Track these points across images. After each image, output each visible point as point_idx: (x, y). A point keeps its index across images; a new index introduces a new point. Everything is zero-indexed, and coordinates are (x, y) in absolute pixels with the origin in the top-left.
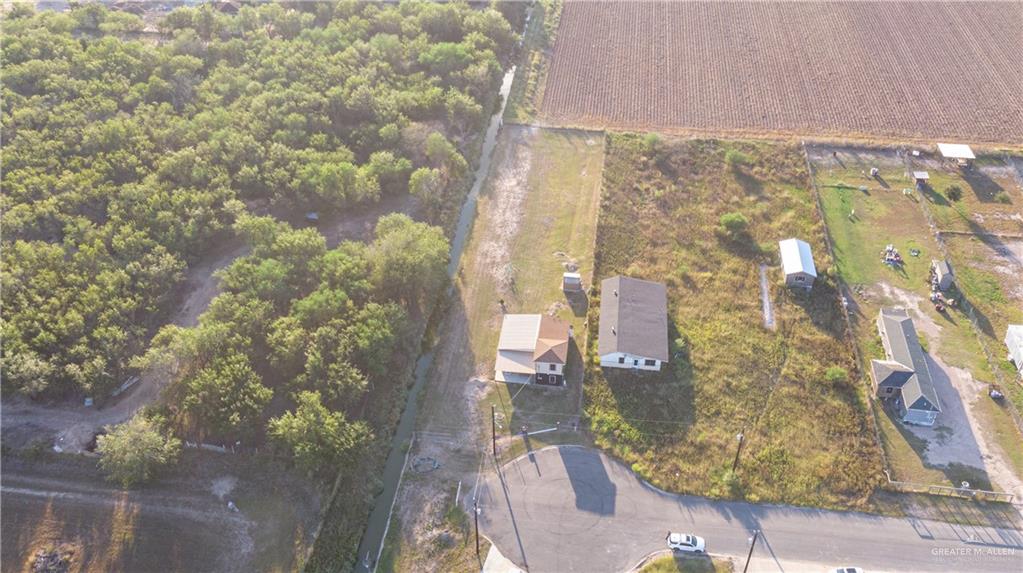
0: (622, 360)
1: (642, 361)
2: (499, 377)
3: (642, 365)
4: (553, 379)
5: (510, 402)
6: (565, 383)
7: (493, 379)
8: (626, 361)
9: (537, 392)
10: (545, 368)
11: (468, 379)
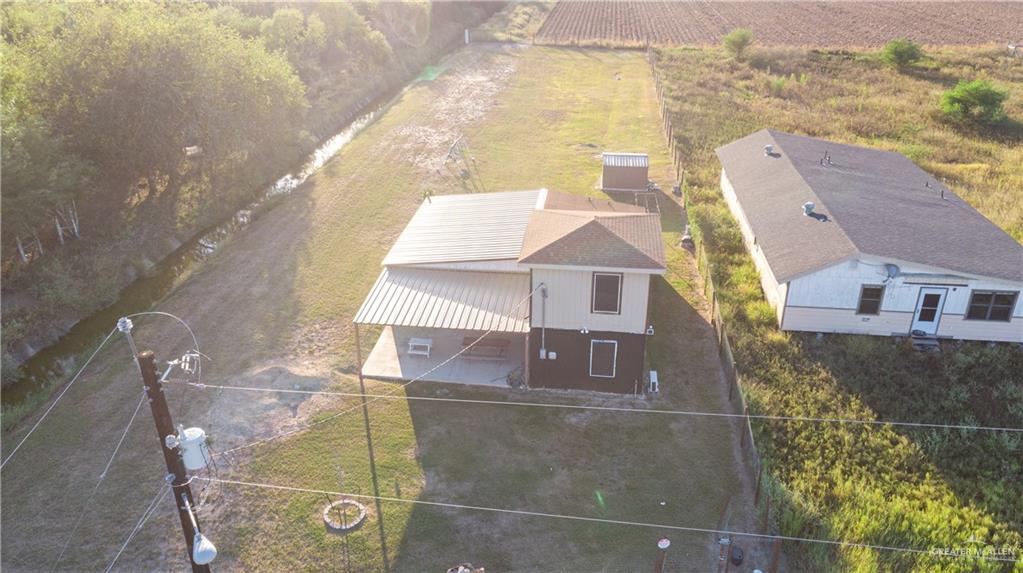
0: (871, 300)
1: (956, 301)
2: (383, 361)
3: (953, 323)
4: (603, 352)
5: (410, 454)
6: (654, 376)
7: (354, 369)
8: (886, 303)
9: (537, 419)
10: (574, 312)
11: (246, 365)
